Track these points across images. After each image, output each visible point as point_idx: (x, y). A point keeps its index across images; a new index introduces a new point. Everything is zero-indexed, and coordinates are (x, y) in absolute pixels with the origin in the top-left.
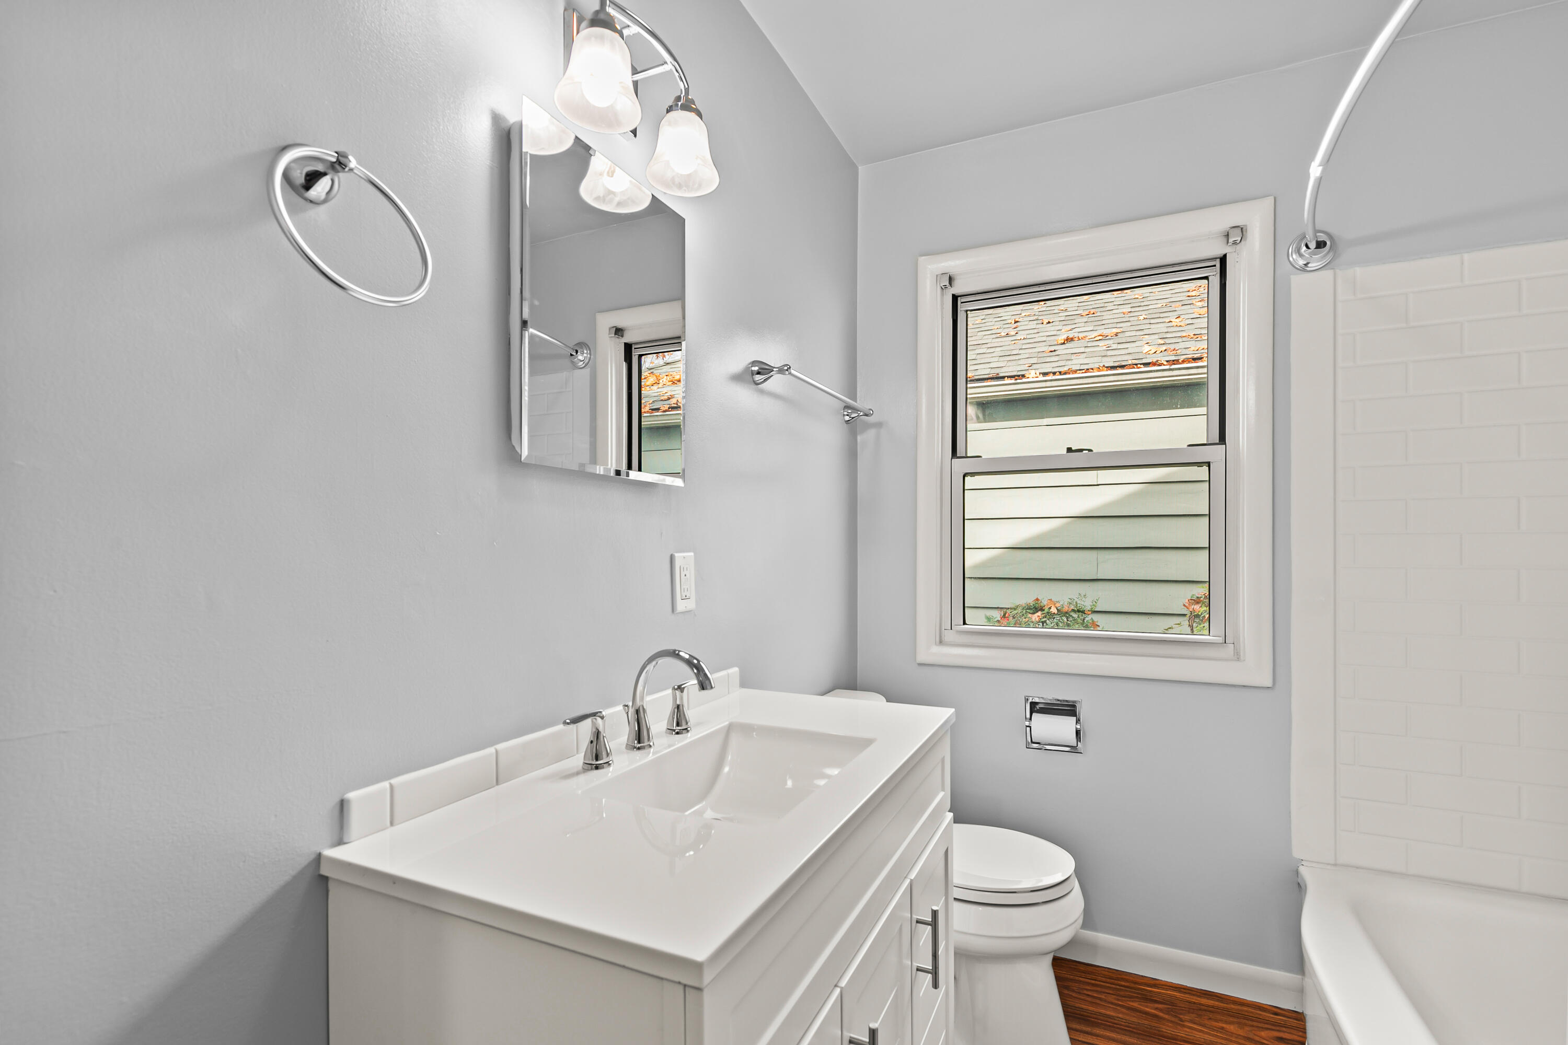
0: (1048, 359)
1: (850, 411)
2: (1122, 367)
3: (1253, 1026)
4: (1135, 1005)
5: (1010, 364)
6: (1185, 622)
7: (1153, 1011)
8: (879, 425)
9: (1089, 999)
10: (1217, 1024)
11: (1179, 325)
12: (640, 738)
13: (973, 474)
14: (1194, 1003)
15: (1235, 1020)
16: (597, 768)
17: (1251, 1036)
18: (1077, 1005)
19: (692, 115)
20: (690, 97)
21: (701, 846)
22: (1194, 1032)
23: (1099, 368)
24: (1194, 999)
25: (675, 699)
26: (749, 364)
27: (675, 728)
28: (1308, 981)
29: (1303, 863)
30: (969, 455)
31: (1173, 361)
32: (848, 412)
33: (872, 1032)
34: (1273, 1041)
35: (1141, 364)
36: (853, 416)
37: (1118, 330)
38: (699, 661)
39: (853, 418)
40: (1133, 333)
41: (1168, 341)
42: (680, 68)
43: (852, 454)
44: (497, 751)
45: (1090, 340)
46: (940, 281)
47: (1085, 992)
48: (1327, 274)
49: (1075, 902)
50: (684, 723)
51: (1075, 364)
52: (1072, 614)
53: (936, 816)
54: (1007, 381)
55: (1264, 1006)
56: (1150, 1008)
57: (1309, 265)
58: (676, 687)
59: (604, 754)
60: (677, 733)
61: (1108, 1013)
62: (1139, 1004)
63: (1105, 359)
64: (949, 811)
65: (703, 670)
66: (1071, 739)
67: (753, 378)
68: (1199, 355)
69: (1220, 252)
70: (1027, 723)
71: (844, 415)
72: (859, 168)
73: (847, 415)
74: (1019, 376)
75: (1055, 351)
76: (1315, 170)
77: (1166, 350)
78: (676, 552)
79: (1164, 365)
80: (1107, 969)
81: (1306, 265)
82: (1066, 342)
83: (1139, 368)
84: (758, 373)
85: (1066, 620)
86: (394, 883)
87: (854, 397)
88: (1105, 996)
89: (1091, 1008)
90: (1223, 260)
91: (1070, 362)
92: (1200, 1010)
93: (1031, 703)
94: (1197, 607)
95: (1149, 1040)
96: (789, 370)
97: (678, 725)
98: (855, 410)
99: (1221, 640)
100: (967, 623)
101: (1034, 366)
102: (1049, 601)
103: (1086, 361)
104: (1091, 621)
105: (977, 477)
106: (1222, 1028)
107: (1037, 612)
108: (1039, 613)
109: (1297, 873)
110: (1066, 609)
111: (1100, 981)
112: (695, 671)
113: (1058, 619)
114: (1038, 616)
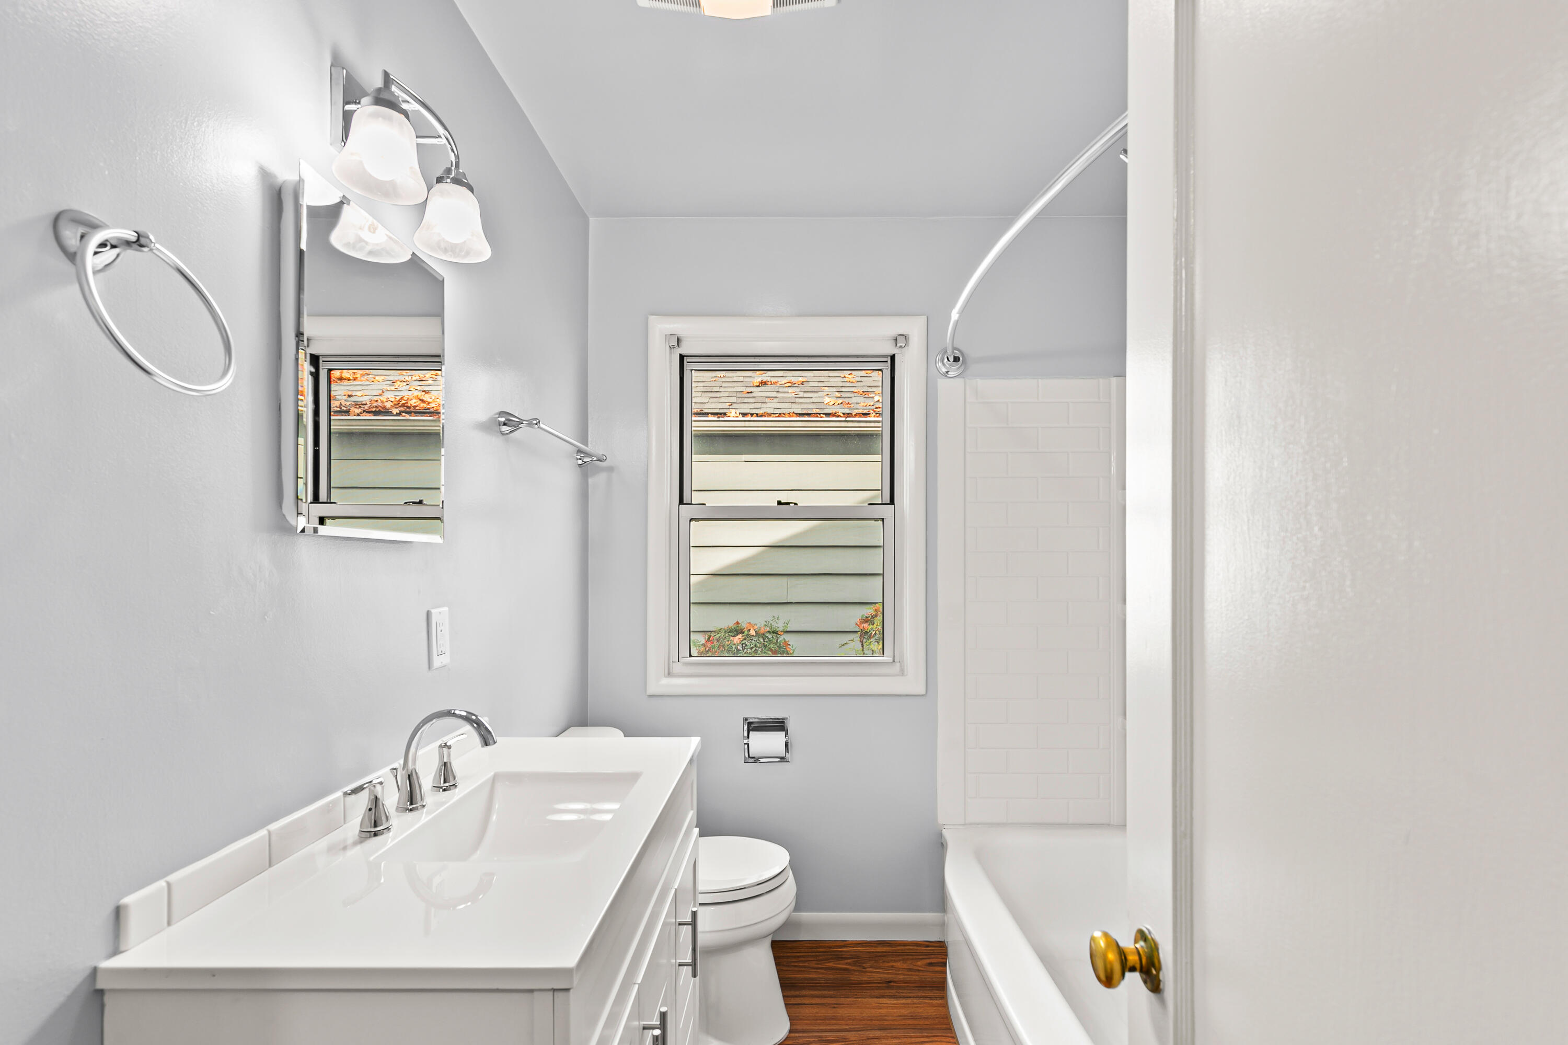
0: (746, 400)
1: (582, 455)
2: (809, 415)
3: (912, 959)
4: (831, 965)
5: (712, 400)
6: (856, 637)
7: (844, 966)
8: (610, 469)
9: (796, 969)
10: (889, 964)
11: (851, 381)
12: (412, 800)
13: (697, 520)
14: (873, 952)
15: (901, 958)
16: (376, 835)
17: (911, 967)
18: (790, 976)
19: (464, 190)
20: (461, 171)
21: (481, 896)
22: (874, 974)
23: (789, 414)
24: (872, 949)
25: (441, 756)
26: (495, 415)
27: (442, 785)
28: (948, 917)
29: (945, 827)
30: (693, 503)
31: (848, 414)
32: (581, 457)
33: (662, 1015)
34: (926, 967)
35: (823, 414)
36: (585, 460)
37: (804, 379)
38: (476, 716)
39: (585, 462)
40: (816, 384)
41: (844, 395)
42: (451, 139)
43: (584, 496)
44: (269, 833)
45: (782, 385)
46: (669, 341)
47: (793, 964)
48: (960, 381)
49: (790, 888)
50: (451, 778)
51: (770, 407)
52: (768, 635)
53: (688, 833)
54: (711, 418)
55: (919, 943)
56: (841, 965)
57: (949, 373)
58: (443, 745)
59: (384, 818)
60: (445, 790)
61: (811, 976)
62: (834, 964)
63: (794, 406)
64: (696, 827)
65: (484, 725)
66: (781, 750)
67: (500, 429)
68: (867, 411)
69: (891, 352)
70: (746, 741)
71: (577, 459)
72: (590, 219)
73: (580, 459)
74: (721, 414)
75: (751, 392)
76: (955, 315)
77: (842, 403)
78: (433, 608)
79: (841, 417)
80: (808, 942)
81: (947, 372)
82: (760, 385)
83: (822, 417)
84: (505, 424)
85: (762, 641)
86: (214, 976)
87: (585, 442)
88: (808, 963)
89: (798, 976)
90: (893, 358)
91: (764, 405)
92: (876, 956)
93: (748, 723)
94: (866, 625)
95: (842, 990)
96: (538, 424)
97: (445, 782)
98: (588, 455)
99: (891, 659)
100: (692, 655)
101: (734, 406)
102: (748, 624)
103: (779, 405)
104: (783, 641)
105: (700, 522)
106: (892, 966)
107: (737, 635)
108: (740, 636)
109: (941, 835)
110: (762, 631)
111: (803, 953)
112: (475, 725)
113: (756, 640)
114: (739, 639)
